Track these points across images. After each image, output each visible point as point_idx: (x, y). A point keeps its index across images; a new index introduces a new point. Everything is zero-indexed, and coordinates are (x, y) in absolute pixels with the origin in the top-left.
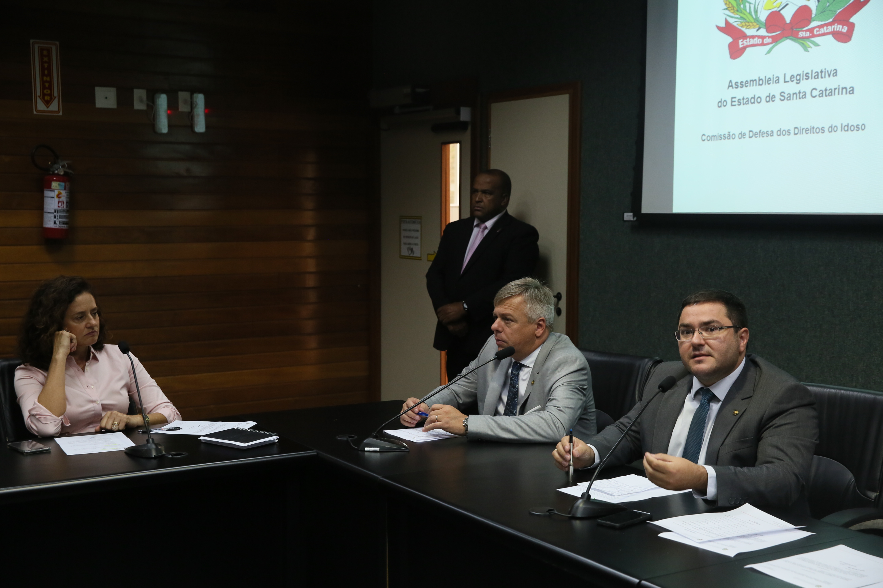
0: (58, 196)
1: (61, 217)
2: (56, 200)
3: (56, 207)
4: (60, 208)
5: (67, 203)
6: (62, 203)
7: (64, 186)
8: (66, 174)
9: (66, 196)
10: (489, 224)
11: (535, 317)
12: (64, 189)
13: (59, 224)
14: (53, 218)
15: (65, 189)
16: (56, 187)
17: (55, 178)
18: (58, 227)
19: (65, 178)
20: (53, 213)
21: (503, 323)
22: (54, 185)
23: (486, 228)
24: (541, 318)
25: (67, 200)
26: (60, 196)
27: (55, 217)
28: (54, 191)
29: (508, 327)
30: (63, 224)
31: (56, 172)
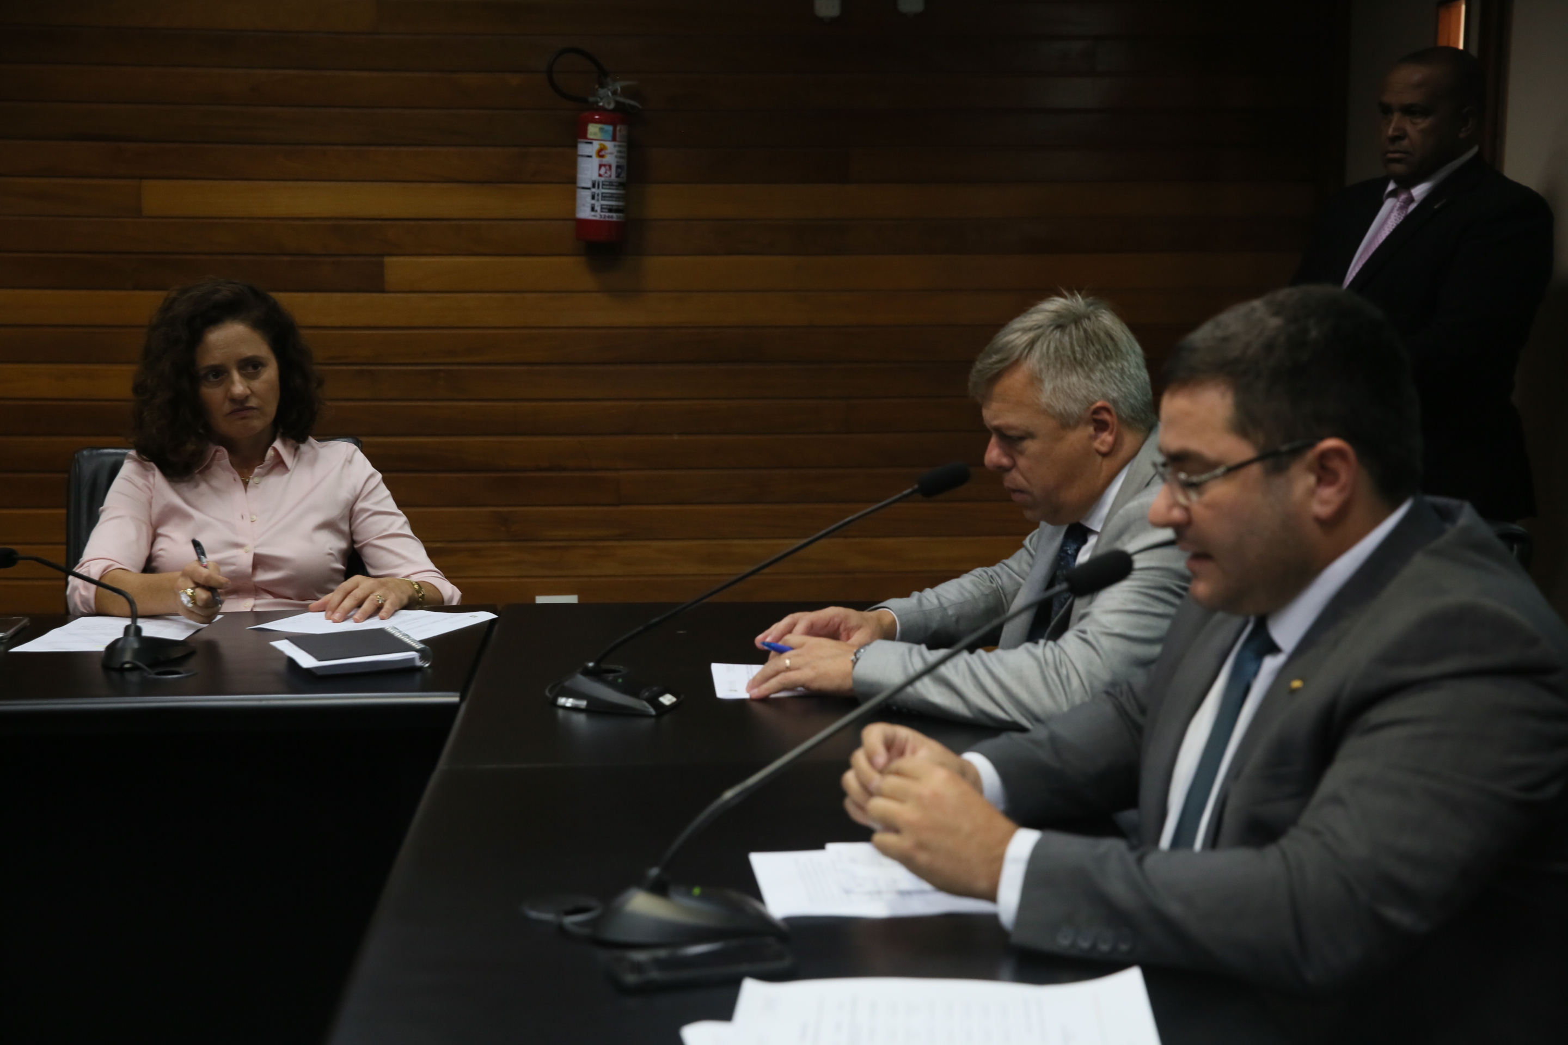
0: (600, 153)
1: (604, 197)
2: (596, 161)
3: (595, 177)
4: (602, 179)
5: (618, 167)
6: (608, 167)
7: (611, 133)
8: (620, 107)
9: (616, 154)
10: (1419, 191)
12: (610, 138)
13: (602, 211)
14: (589, 199)
15: (614, 139)
16: (595, 134)
17: (597, 117)
18: (598, 218)
19: (611, 117)
20: (589, 188)
22: (593, 129)
23: (1411, 200)
25: (617, 162)
26: (602, 153)
27: (593, 198)
28: (591, 143)
30: (610, 210)
31: (601, 104)
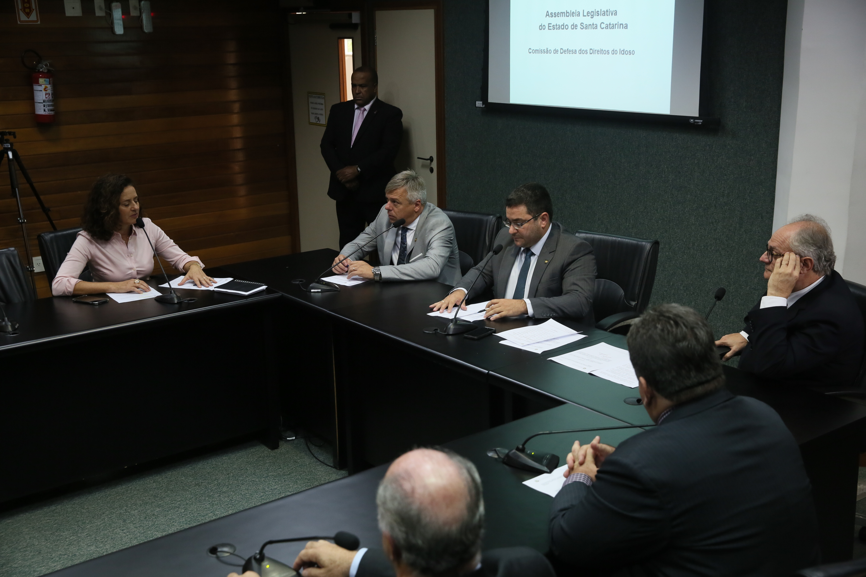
0: (45, 89)
1: (49, 106)
2: (44, 92)
3: (44, 98)
4: (47, 99)
5: (52, 94)
6: (49, 95)
7: (49, 81)
8: (49, 71)
9: (51, 89)
10: (367, 107)
11: (413, 200)
12: (49, 84)
13: (48, 111)
14: (43, 107)
15: (50, 84)
16: (43, 82)
17: (41, 76)
18: (47, 114)
19: (48, 75)
20: (42, 103)
21: (392, 205)
22: (41, 81)
23: (365, 110)
24: (417, 200)
25: (52, 92)
26: (46, 89)
27: (44, 106)
28: (41, 86)
29: (396, 207)
30: (51, 111)
31: (41, 70)
